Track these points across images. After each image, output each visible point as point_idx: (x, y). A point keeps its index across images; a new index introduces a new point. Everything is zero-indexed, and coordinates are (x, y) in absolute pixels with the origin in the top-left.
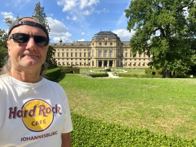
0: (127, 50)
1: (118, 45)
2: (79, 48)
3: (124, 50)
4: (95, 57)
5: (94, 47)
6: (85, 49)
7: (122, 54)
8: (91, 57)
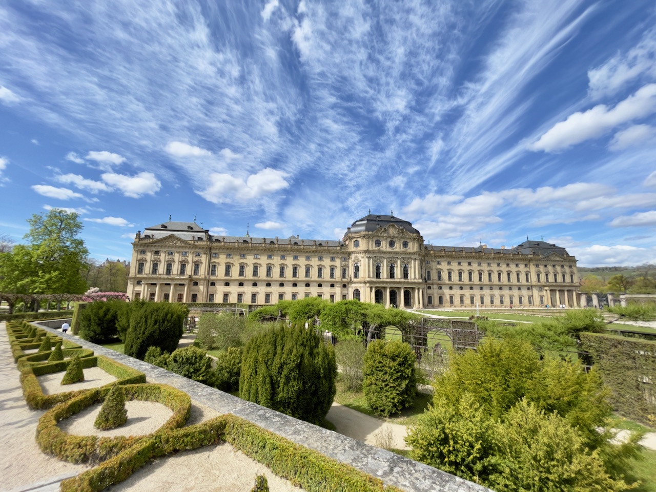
0: (439, 263)
2: (316, 254)
3: (433, 264)
4: (363, 279)
5: (360, 252)
6: (334, 255)
7: (429, 273)
8: (349, 279)
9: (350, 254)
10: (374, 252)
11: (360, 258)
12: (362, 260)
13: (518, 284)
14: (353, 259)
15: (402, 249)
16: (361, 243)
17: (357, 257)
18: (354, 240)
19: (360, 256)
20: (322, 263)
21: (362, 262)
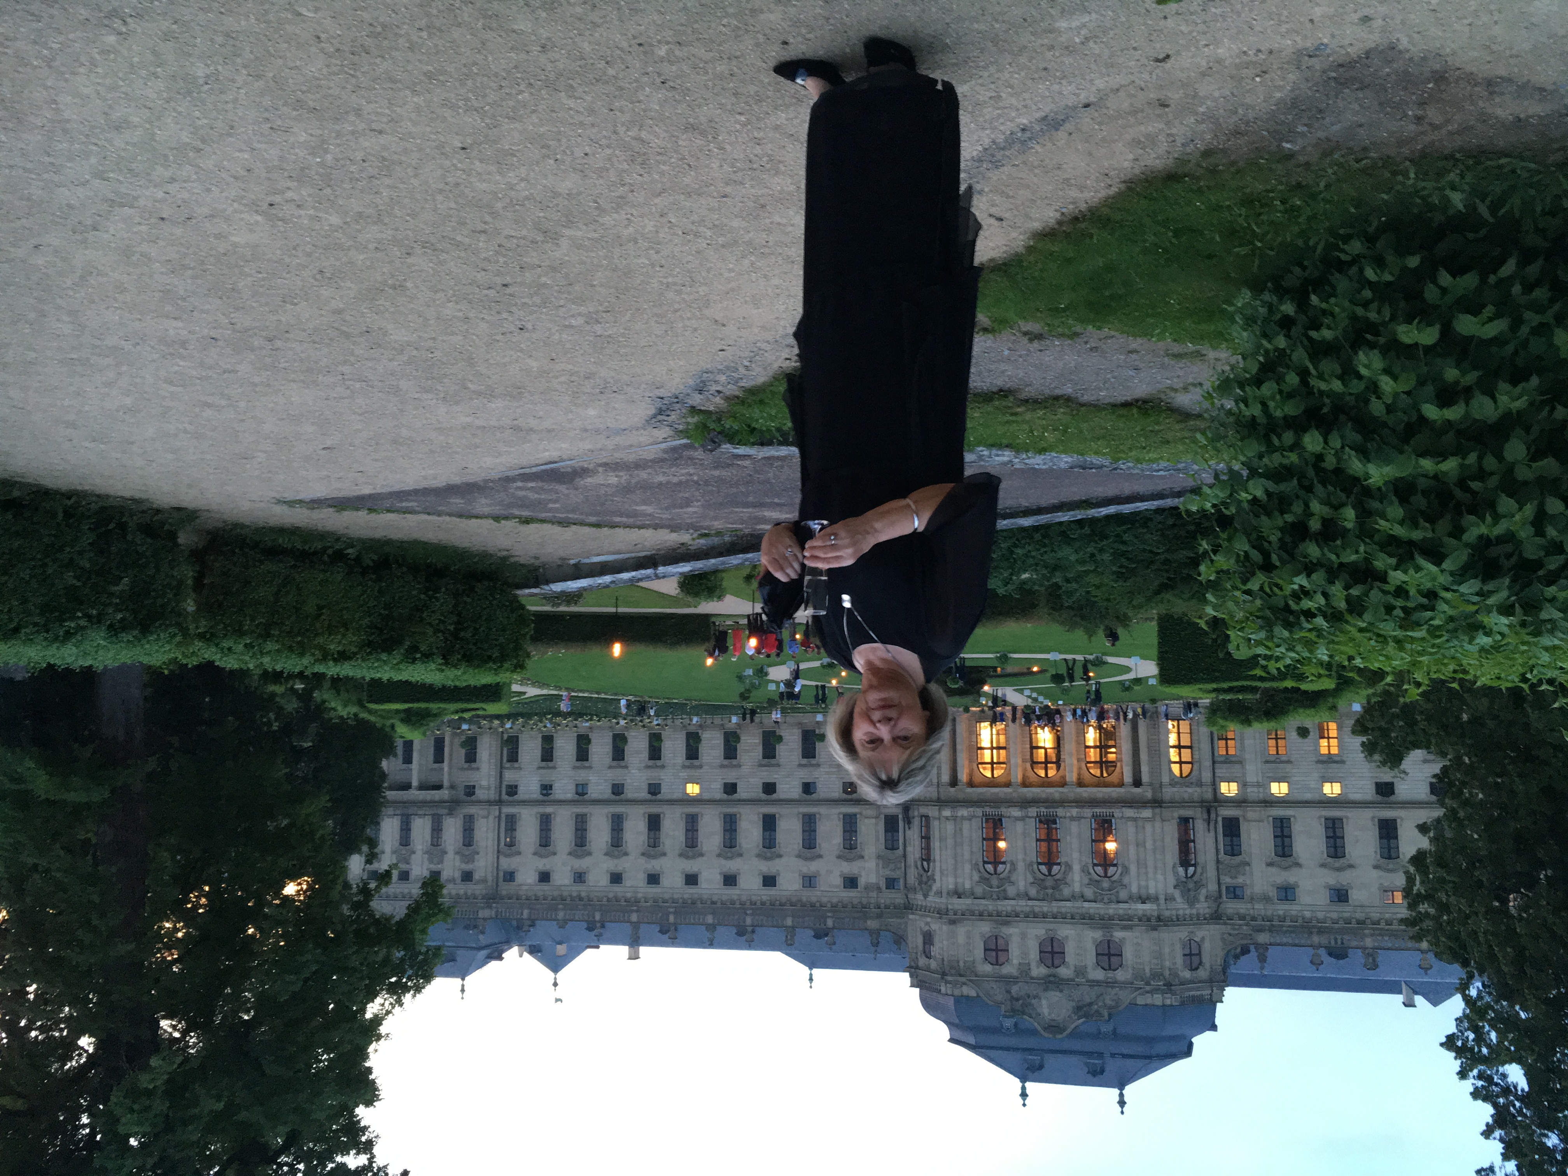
0: (851, 882)
1: (928, 938)
2: (1360, 915)
3: (873, 879)
4: (1166, 813)
5: (1178, 921)
6: (1282, 908)
7: (891, 845)
8: (1213, 816)
9: (1216, 917)
10: (1127, 922)
11: (1177, 894)
12: (1171, 890)
13: (549, 810)
14: (1203, 892)
15: (1012, 932)
16: (1179, 960)
17: (1192, 902)
18: (1203, 973)
19: (1181, 906)
20: (1331, 878)
21: (1171, 881)
